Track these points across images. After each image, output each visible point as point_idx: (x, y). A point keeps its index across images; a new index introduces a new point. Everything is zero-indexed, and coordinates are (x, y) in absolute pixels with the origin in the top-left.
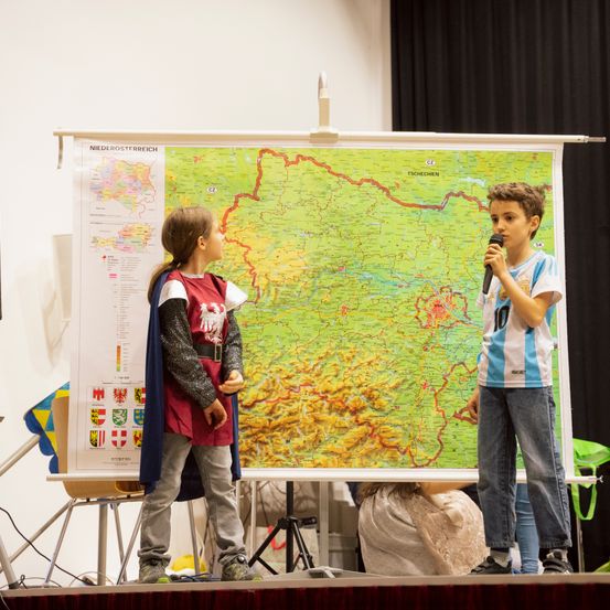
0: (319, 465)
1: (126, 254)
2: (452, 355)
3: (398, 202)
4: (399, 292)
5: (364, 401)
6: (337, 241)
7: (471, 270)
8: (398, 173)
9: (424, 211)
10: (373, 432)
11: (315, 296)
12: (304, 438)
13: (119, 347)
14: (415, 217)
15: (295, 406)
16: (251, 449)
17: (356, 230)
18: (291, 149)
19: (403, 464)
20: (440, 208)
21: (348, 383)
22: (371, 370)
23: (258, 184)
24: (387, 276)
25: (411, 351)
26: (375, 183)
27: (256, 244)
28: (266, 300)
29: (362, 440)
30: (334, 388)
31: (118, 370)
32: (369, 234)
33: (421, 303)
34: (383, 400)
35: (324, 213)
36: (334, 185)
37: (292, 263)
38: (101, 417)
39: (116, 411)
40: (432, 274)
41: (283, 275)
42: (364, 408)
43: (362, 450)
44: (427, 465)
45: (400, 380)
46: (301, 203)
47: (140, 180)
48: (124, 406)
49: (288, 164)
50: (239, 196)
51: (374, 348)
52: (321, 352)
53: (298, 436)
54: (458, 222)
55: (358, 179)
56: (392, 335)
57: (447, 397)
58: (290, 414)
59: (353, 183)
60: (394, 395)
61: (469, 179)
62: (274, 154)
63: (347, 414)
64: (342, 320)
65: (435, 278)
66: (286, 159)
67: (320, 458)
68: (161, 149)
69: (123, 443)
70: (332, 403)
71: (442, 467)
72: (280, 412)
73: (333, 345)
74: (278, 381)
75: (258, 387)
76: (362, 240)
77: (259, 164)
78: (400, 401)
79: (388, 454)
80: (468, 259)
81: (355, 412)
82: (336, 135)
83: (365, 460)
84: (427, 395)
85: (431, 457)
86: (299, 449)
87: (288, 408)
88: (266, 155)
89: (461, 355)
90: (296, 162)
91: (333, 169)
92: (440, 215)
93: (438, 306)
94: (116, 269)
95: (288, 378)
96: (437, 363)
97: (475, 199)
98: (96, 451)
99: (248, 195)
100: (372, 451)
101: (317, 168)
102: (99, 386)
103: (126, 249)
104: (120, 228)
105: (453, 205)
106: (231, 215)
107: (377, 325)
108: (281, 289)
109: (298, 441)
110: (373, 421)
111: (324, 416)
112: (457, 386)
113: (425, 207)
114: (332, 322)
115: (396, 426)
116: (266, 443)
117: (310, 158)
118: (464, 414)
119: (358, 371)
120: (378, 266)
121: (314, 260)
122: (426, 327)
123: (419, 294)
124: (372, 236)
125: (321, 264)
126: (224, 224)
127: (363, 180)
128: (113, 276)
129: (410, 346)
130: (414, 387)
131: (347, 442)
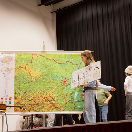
0: (43, 111)
1: (7, 73)
2: (68, 91)
3: (57, 63)
4: (58, 79)
5: (52, 99)
6: (46, 70)
8: (58, 58)
10: (53, 105)
11: (43, 80)
12: (41, 106)
13: (6, 90)
14: (61, 66)
15: (39, 100)
16: (31, 109)
17: (50, 68)
18: (38, 54)
19: (59, 111)
20: (65, 64)
21: (49, 96)
22: (53, 93)
23: (32, 60)
24: (56, 76)
25: (60, 90)
26: (53, 60)
27: (32, 71)
28: (33, 81)
29: (51, 106)
30: (46, 97)
31: (6, 94)
32: (52, 69)
33: (62, 81)
34: (55, 99)
35: (44, 65)
36: (46, 60)
37: (39, 74)
39: (5, 102)
40: (64, 76)
41: (37, 76)
42: (52, 100)
43: (51, 108)
44: (63, 111)
45: (58, 95)
46: (40, 63)
47: (10, 59)
48: (7, 101)
49: (37, 56)
50: (28, 62)
51: (53, 89)
52: (44, 90)
53: (40, 106)
54: (68, 66)
55: (50, 59)
56: (57, 87)
57: (67, 98)
58: (38, 102)
59: (49, 60)
60: (57, 98)
61: (70, 59)
62: (35, 55)
63: (49, 102)
64: (47, 84)
65: (64, 77)
66: (37, 55)
67: (44, 110)
68: (14, 54)
70: (46, 100)
71: (66, 111)
72: (36, 102)
73: (46, 89)
74: (36, 96)
75: (32, 97)
76: (51, 70)
77: (32, 56)
78: (58, 99)
79: (56, 109)
80: (70, 73)
81: (50, 101)
82: (46, 51)
83: (52, 110)
84: (63, 98)
85: (64, 109)
86: (40, 108)
87: (38, 101)
88: (33, 55)
89: (69, 91)
90: (39, 56)
91: (46, 57)
92: (65, 65)
93: (65, 82)
95: (38, 95)
96: (65, 92)
97: (71, 62)
99: (30, 62)
100: (53, 108)
101: (43, 57)
102: (2, 97)
103: (7, 72)
104: (6, 68)
105: (67, 63)
106: (27, 65)
107: (54, 85)
108: (36, 79)
110: (53, 103)
111: (44, 102)
112: (69, 96)
113: (62, 64)
114: (46, 85)
115: (57, 104)
116: (33, 107)
117: (41, 55)
118: (70, 101)
119: (50, 94)
120: (54, 75)
121: (42, 74)
122: (63, 86)
123: (61, 80)
124: (53, 69)
125: (44, 74)
126: (26, 67)
127: (51, 59)
128: (5, 77)
129: (60, 89)
130: (61, 96)
131: (49, 107)
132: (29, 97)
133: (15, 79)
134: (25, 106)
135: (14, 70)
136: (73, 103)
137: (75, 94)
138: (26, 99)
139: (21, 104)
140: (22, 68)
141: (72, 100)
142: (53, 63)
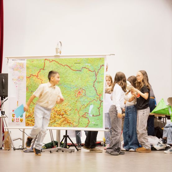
1: (19, 82)
2: (82, 103)
3: (72, 70)
4: (72, 89)
7: (87, 84)
8: (72, 63)
9: (77, 71)
10: (66, 119)
12: (52, 120)
13: (18, 101)
14: (75, 73)
17: (63, 76)
18: (51, 59)
19: (71, 126)
20: (81, 71)
21: (61, 109)
22: (65, 106)
23: (44, 66)
24: (69, 86)
25: (74, 102)
26: (67, 66)
27: (44, 79)
29: (64, 121)
30: (58, 110)
31: (18, 106)
33: (76, 92)
34: (68, 113)
36: (59, 66)
38: (14, 116)
42: (64, 114)
43: (63, 123)
44: (76, 127)
45: (71, 108)
47: (21, 66)
49: (50, 62)
50: (41, 69)
51: (66, 102)
54: (84, 74)
56: (70, 99)
57: (80, 112)
59: (63, 66)
60: (70, 111)
61: (87, 64)
62: (48, 60)
63: (61, 116)
65: (79, 86)
66: (50, 61)
67: (56, 125)
68: (26, 60)
69: (18, 121)
70: (58, 113)
71: (79, 127)
76: (64, 78)
77: (44, 62)
78: (71, 113)
79: (69, 124)
81: (62, 115)
82: (59, 56)
83: (64, 125)
84: (76, 112)
85: (77, 125)
86: (51, 123)
88: (46, 60)
89: (84, 103)
90: (52, 62)
91: (59, 63)
92: (81, 72)
93: (79, 92)
94: (17, 85)
96: (79, 105)
97: (88, 68)
98: (13, 123)
100: (65, 123)
101: (56, 63)
102: (14, 109)
103: (19, 81)
104: (18, 77)
105: (83, 70)
106: (39, 73)
107: (67, 96)
110: (66, 117)
111: (56, 116)
112: (83, 110)
115: (70, 118)
117: (54, 61)
118: (84, 116)
119: (63, 107)
120: (67, 84)
122: (77, 97)
123: (75, 90)
124: (67, 77)
126: (38, 75)
127: (65, 65)
128: (16, 87)
129: (73, 101)
130: (74, 110)
131: (61, 121)
133: (27, 89)
135: (25, 79)
136: (87, 118)
137: (90, 107)
139: (32, 117)
140: (34, 76)
141: (86, 114)
142: (67, 70)
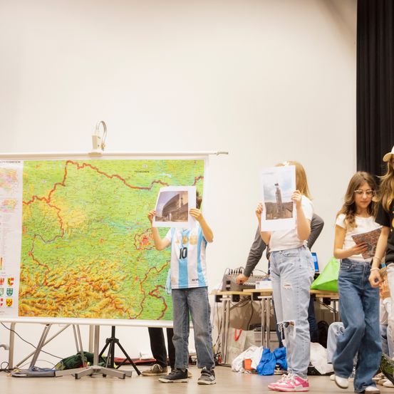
0: (87, 317)
1: (6, 213)
2: (150, 264)
3: (129, 186)
4: (127, 231)
5: (108, 286)
6: (100, 206)
8: (130, 171)
9: (142, 190)
10: (112, 301)
11: (89, 233)
12: (81, 303)
14: (137, 193)
15: (78, 288)
16: (58, 309)
17: (109, 201)
18: (80, 160)
19: (125, 317)
20: (149, 189)
21: (102, 277)
22: (112, 270)
23: (65, 178)
25: (131, 261)
26: (118, 177)
27: (63, 208)
28: (67, 235)
29: (107, 305)
30: (96, 279)
31: (1, 269)
32: (114, 202)
33: (137, 237)
34: (117, 286)
35: (94, 192)
36: (100, 178)
37: (79, 217)
40: (144, 222)
41: (75, 223)
42: (108, 289)
43: (106, 310)
44: (135, 318)
45: (125, 276)
46: (85, 187)
47: (12, 177)
48: (2, 287)
49: (79, 168)
50: (56, 184)
51: (114, 260)
52: (91, 261)
53: (79, 302)
55: (111, 175)
56: (122, 253)
57: (147, 284)
58: (76, 292)
59: (108, 177)
60: (122, 283)
61: (164, 174)
62: (73, 163)
63: (101, 292)
64: (100, 245)
65: (145, 224)
66: (78, 165)
67: (88, 313)
68: (22, 162)
69: (2, 305)
70: (94, 287)
72: (71, 291)
73: (96, 258)
74: (70, 275)
75: (62, 278)
76: (111, 206)
77: (66, 169)
78: (125, 286)
79: (119, 312)
81: (104, 291)
82: (100, 154)
83: (108, 315)
84: (137, 283)
85: (138, 314)
86: (79, 309)
87: (75, 289)
88: (69, 164)
89: (154, 263)
90: (83, 167)
91: (100, 170)
92: (149, 193)
93: (145, 238)
95: (75, 274)
96: (143, 267)
97: (166, 184)
99: (60, 184)
100: (111, 310)
101: (92, 170)
103: (5, 211)
104: (3, 201)
105: (155, 187)
106: (53, 193)
107: (117, 248)
108: (74, 230)
109: (78, 305)
110: (112, 296)
111: (90, 293)
112: (151, 279)
113: (142, 188)
114: (96, 247)
115: (122, 298)
116: (64, 306)
117: (89, 165)
118: (154, 293)
119: (106, 271)
120: (118, 219)
121: (89, 215)
122: (139, 249)
123: (136, 233)
124: (116, 204)
125: (93, 217)
126: (49, 198)
127: (113, 175)
129: (131, 259)
130: (132, 279)
131: (100, 306)
132: (54, 278)
133: (23, 230)
134: (45, 303)
135: (20, 206)
136: (160, 297)
137: (168, 273)
138: (47, 284)
139: (35, 295)
140: (41, 200)
141: (160, 289)
142: (117, 186)
